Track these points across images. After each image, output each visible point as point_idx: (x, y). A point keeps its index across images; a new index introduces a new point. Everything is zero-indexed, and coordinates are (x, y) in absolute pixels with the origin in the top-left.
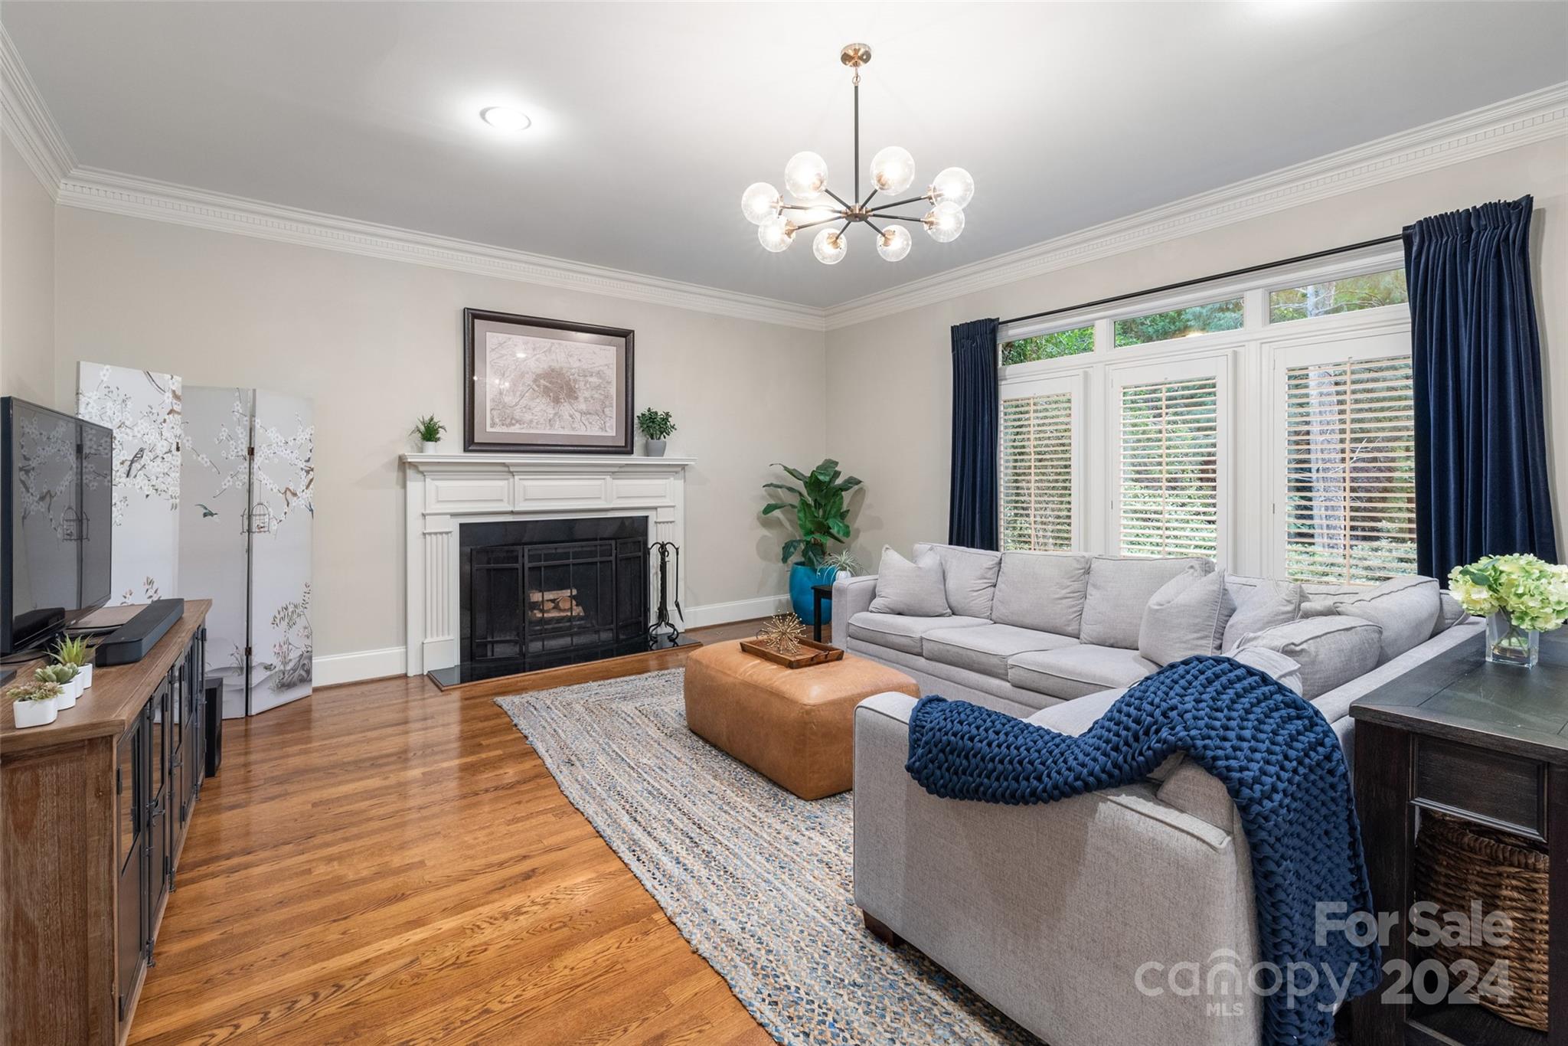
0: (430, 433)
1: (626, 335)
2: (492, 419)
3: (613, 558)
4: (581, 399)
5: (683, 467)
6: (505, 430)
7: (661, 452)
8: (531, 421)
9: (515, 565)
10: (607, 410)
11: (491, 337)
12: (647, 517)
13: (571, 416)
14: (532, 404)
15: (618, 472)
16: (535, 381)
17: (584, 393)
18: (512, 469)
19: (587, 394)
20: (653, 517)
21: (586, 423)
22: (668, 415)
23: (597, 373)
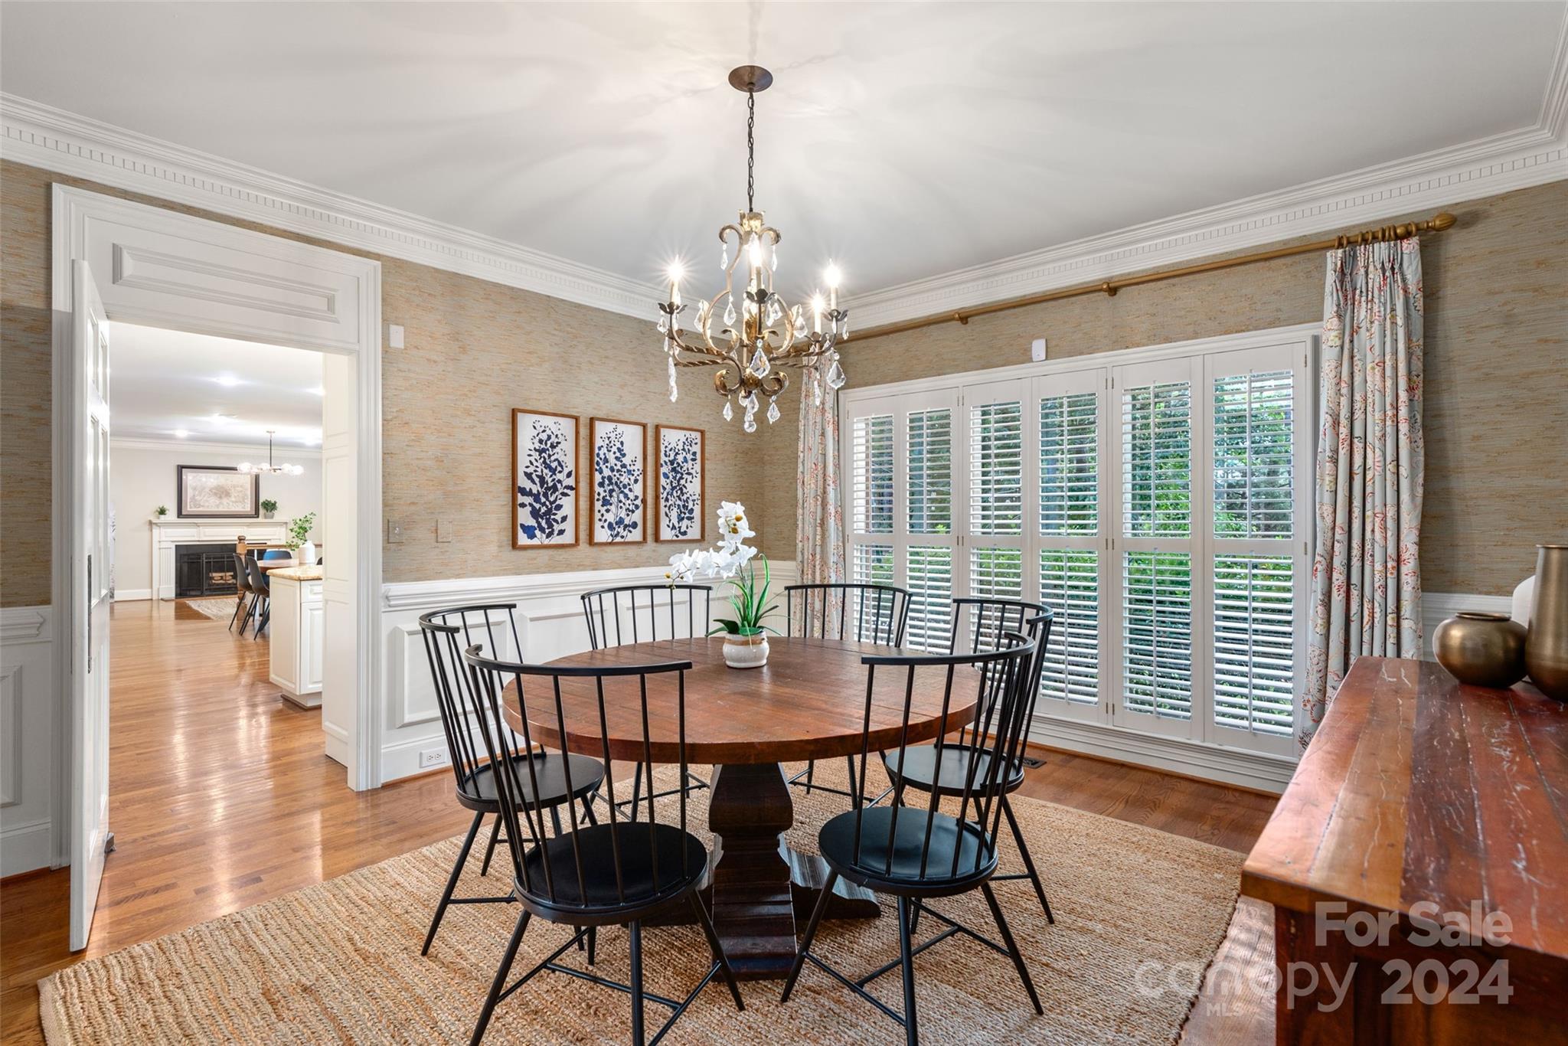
0: (162, 512)
2: (190, 506)
4: (233, 497)
5: (283, 523)
6: (196, 509)
7: (272, 517)
8: (208, 506)
9: (200, 561)
10: (246, 500)
11: (189, 477)
13: (227, 504)
14: (209, 499)
15: (249, 525)
16: (210, 491)
17: (234, 494)
18: (198, 524)
19: (236, 495)
21: (236, 506)
22: (275, 503)
23: (241, 486)
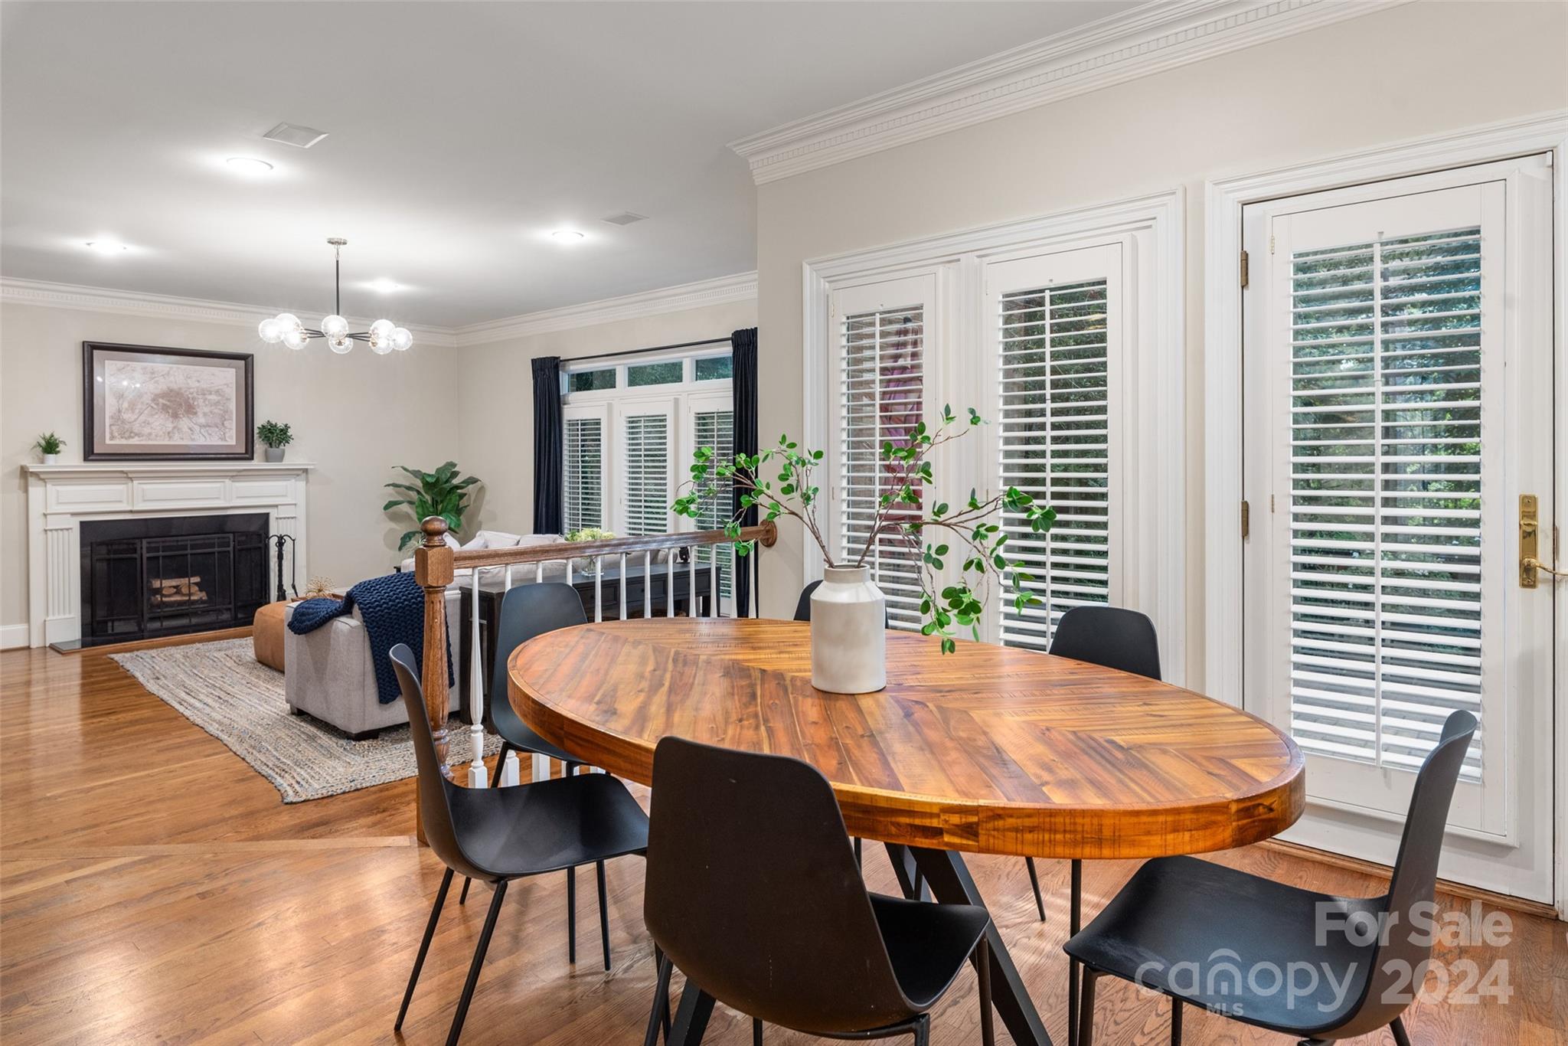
0: (50, 447)
1: (247, 359)
2: (111, 433)
3: (231, 549)
4: (200, 414)
5: (306, 471)
6: (124, 442)
7: (280, 458)
8: (150, 434)
9: (134, 556)
10: (226, 423)
11: (110, 365)
12: (268, 514)
13: (190, 429)
14: (151, 420)
15: (236, 476)
16: (153, 400)
17: (203, 408)
18: (130, 475)
19: (206, 410)
20: (274, 514)
21: (206, 434)
22: (287, 427)
23: (217, 392)
